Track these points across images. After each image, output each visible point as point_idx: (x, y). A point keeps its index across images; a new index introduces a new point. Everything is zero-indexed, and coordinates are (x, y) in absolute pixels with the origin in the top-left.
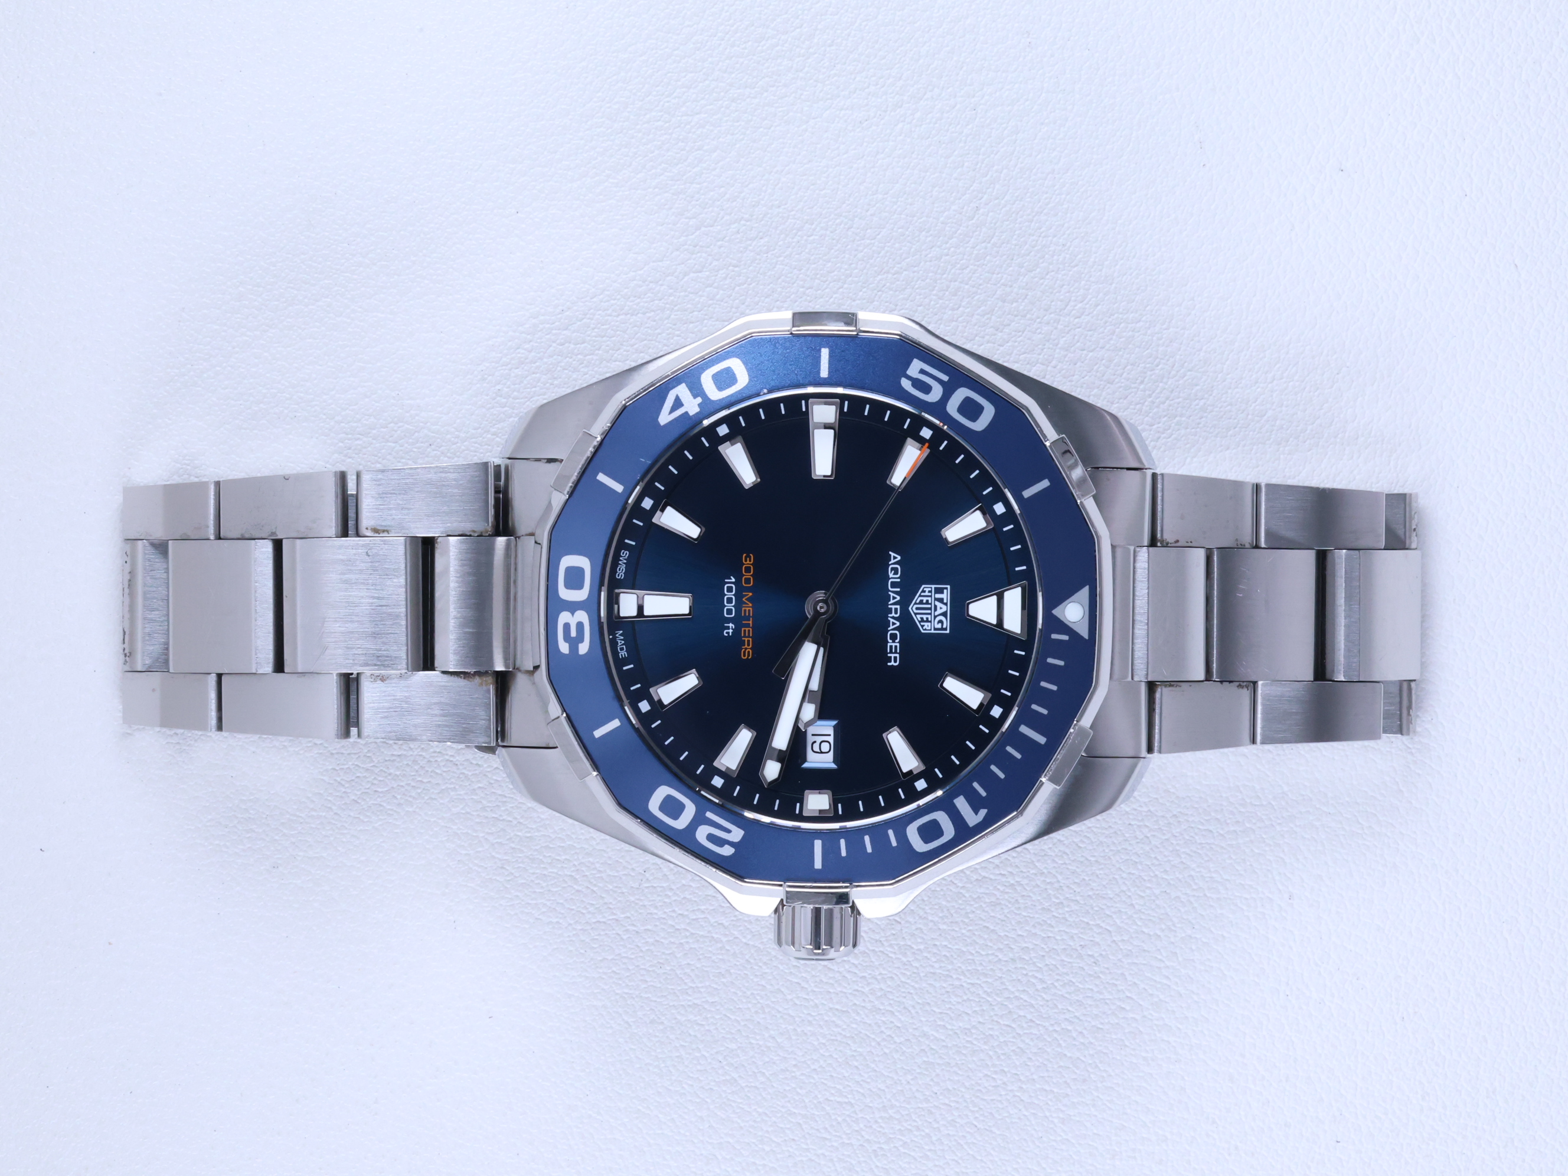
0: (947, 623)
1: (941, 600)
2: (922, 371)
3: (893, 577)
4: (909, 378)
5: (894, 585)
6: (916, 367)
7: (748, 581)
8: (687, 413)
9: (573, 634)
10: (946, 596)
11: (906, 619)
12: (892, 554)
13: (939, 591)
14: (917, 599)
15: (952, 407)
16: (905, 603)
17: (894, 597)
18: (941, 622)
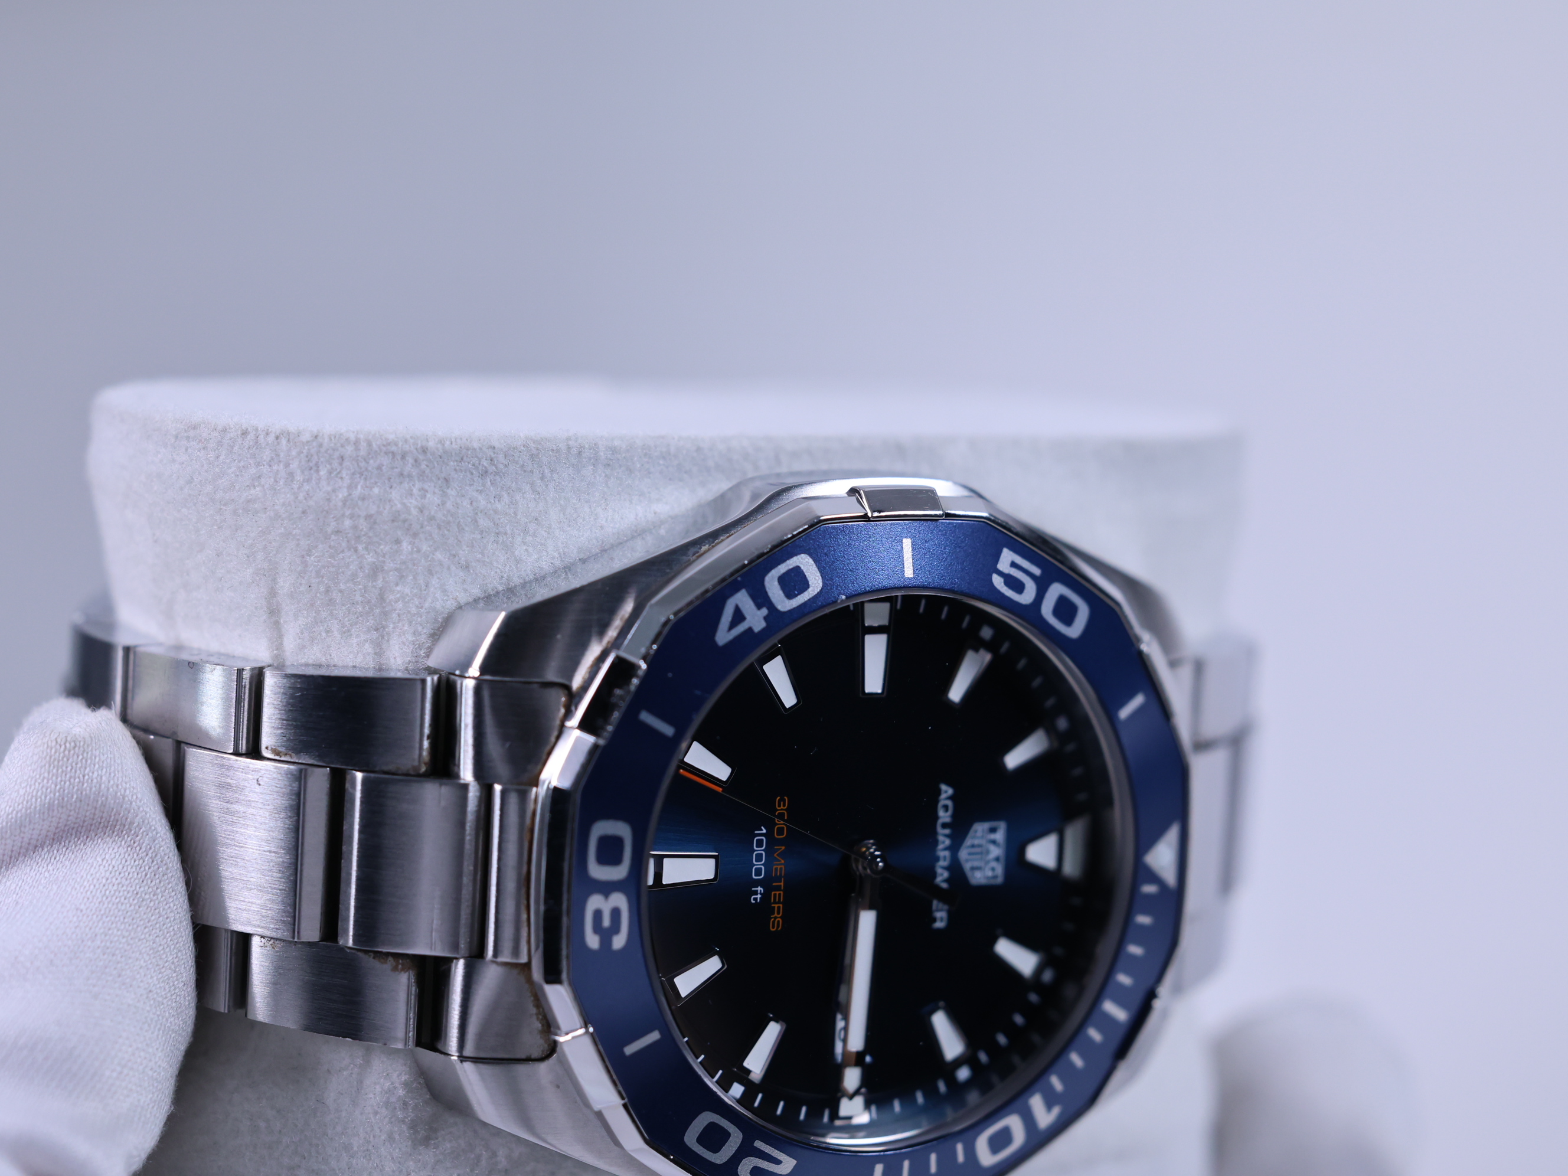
0: (999, 870)
1: (994, 842)
2: (1014, 565)
3: (944, 816)
4: (1001, 574)
5: (945, 826)
6: (1007, 558)
7: (780, 831)
8: (750, 629)
9: (606, 922)
10: (1000, 836)
11: (956, 869)
12: (944, 787)
13: (993, 830)
14: (968, 842)
15: (1047, 609)
16: (954, 849)
17: (944, 841)
18: (993, 869)
